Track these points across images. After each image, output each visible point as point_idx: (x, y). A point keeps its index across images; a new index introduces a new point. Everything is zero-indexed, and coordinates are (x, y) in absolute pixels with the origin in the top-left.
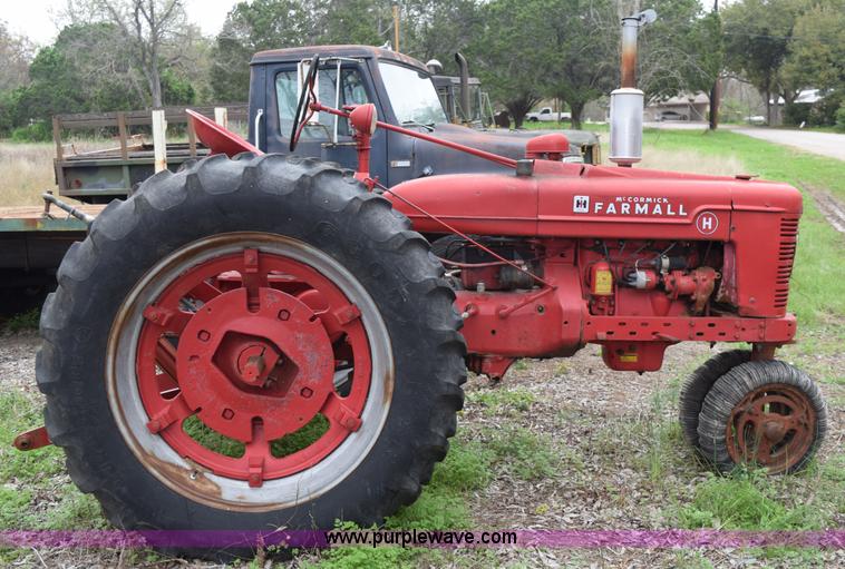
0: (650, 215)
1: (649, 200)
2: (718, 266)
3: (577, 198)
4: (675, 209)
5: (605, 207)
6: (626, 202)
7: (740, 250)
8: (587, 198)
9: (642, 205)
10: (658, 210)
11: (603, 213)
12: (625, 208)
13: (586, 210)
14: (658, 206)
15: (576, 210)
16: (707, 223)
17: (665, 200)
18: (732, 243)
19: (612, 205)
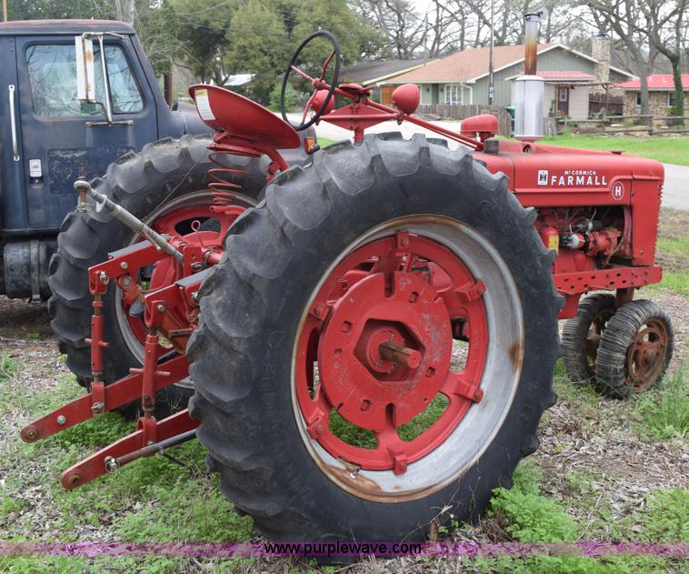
0: (585, 186)
1: (585, 173)
2: (621, 227)
3: (540, 172)
4: (600, 180)
5: (558, 180)
6: (571, 175)
7: (636, 212)
8: (546, 172)
9: (580, 177)
10: (590, 181)
11: (556, 185)
12: (570, 181)
13: (545, 183)
14: (590, 178)
15: (540, 183)
16: (618, 191)
17: (594, 173)
18: (631, 208)
19: (562, 178)
